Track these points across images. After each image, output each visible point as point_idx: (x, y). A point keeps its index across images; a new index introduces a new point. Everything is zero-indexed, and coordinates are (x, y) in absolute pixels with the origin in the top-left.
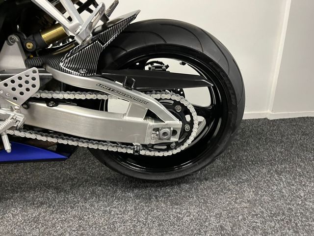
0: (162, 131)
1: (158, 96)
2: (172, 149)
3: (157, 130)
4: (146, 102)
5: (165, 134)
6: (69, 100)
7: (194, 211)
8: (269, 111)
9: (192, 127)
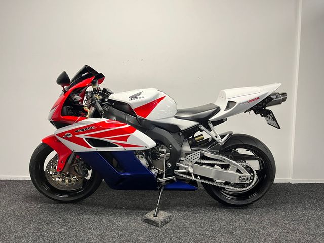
0: (243, 178)
1: (241, 163)
2: (245, 187)
3: (240, 177)
4: (237, 165)
5: (244, 179)
6: (207, 163)
7: (257, 218)
8: (290, 178)
9: (254, 178)
